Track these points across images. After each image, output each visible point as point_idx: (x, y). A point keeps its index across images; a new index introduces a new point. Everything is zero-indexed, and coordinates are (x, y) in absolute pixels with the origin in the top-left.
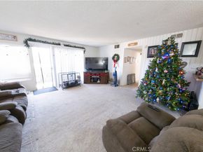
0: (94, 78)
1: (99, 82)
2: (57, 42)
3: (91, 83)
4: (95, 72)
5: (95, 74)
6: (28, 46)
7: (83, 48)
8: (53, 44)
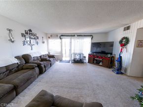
0: (96, 60)
1: (101, 64)
2: (73, 35)
3: (93, 63)
4: (98, 55)
5: (98, 57)
6: (61, 39)
7: (91, 36)
8: (71, 36)
